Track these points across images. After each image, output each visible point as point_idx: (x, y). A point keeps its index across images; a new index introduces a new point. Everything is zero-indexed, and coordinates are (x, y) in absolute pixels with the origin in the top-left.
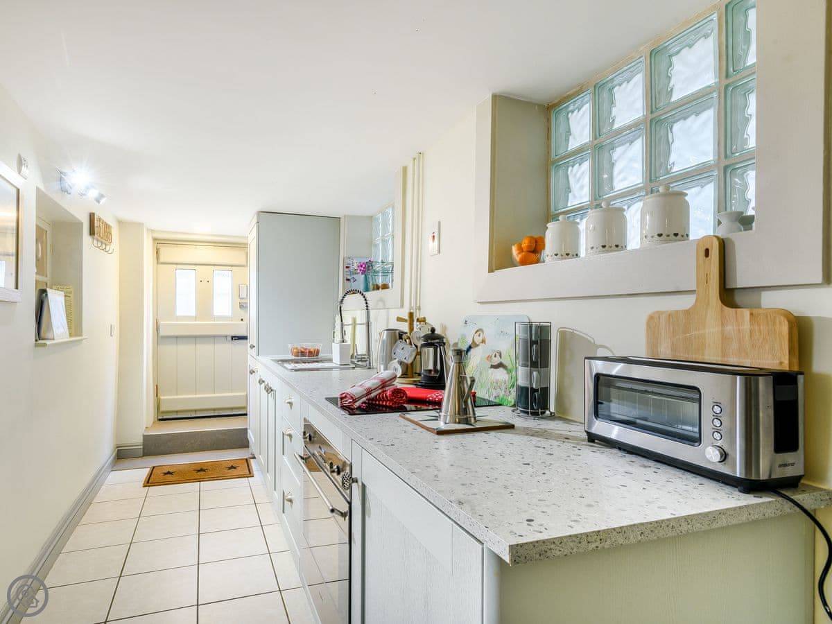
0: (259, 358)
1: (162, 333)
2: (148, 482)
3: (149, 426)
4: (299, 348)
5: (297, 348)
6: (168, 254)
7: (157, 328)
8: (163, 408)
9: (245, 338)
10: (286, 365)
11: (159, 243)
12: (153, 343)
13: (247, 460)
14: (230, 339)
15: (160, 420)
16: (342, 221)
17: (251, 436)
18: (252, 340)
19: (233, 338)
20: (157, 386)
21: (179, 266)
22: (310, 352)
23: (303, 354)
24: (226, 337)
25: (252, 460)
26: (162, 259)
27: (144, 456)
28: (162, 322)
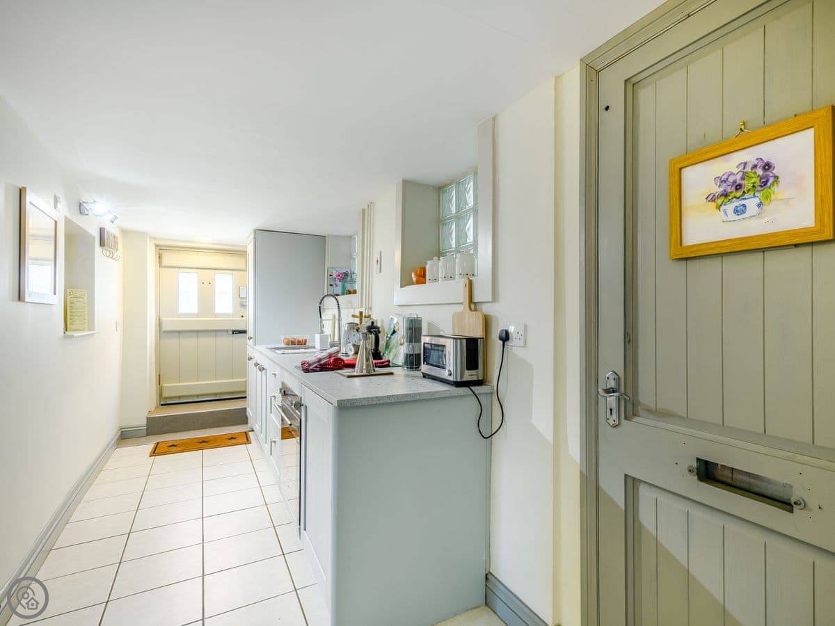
0: (255, 347)
1: (165, 328)
2: (154, 453)
3: (152, 410)
4: (290, 338)
5: (288, 339)
6: (169, 259)
7: (160, 324)
8: (165, 394)
9: (244, 332)
10: (277, 351)
11: (161, 250)
12: (156, 337)
13: (245, 433)
14: (231, 333)
15: (162, 405)
16: (327, 238)
17: (250, 412)
18: (251, 333)
19: (234, 332)
20: (159, 375)
21: (181, 270)
22: (299, 342)
23: (293, 343)
24: (227, 331)
25: (250, 433)
26: (165, 262)
27: (148, 435)
28: (164, 319)
